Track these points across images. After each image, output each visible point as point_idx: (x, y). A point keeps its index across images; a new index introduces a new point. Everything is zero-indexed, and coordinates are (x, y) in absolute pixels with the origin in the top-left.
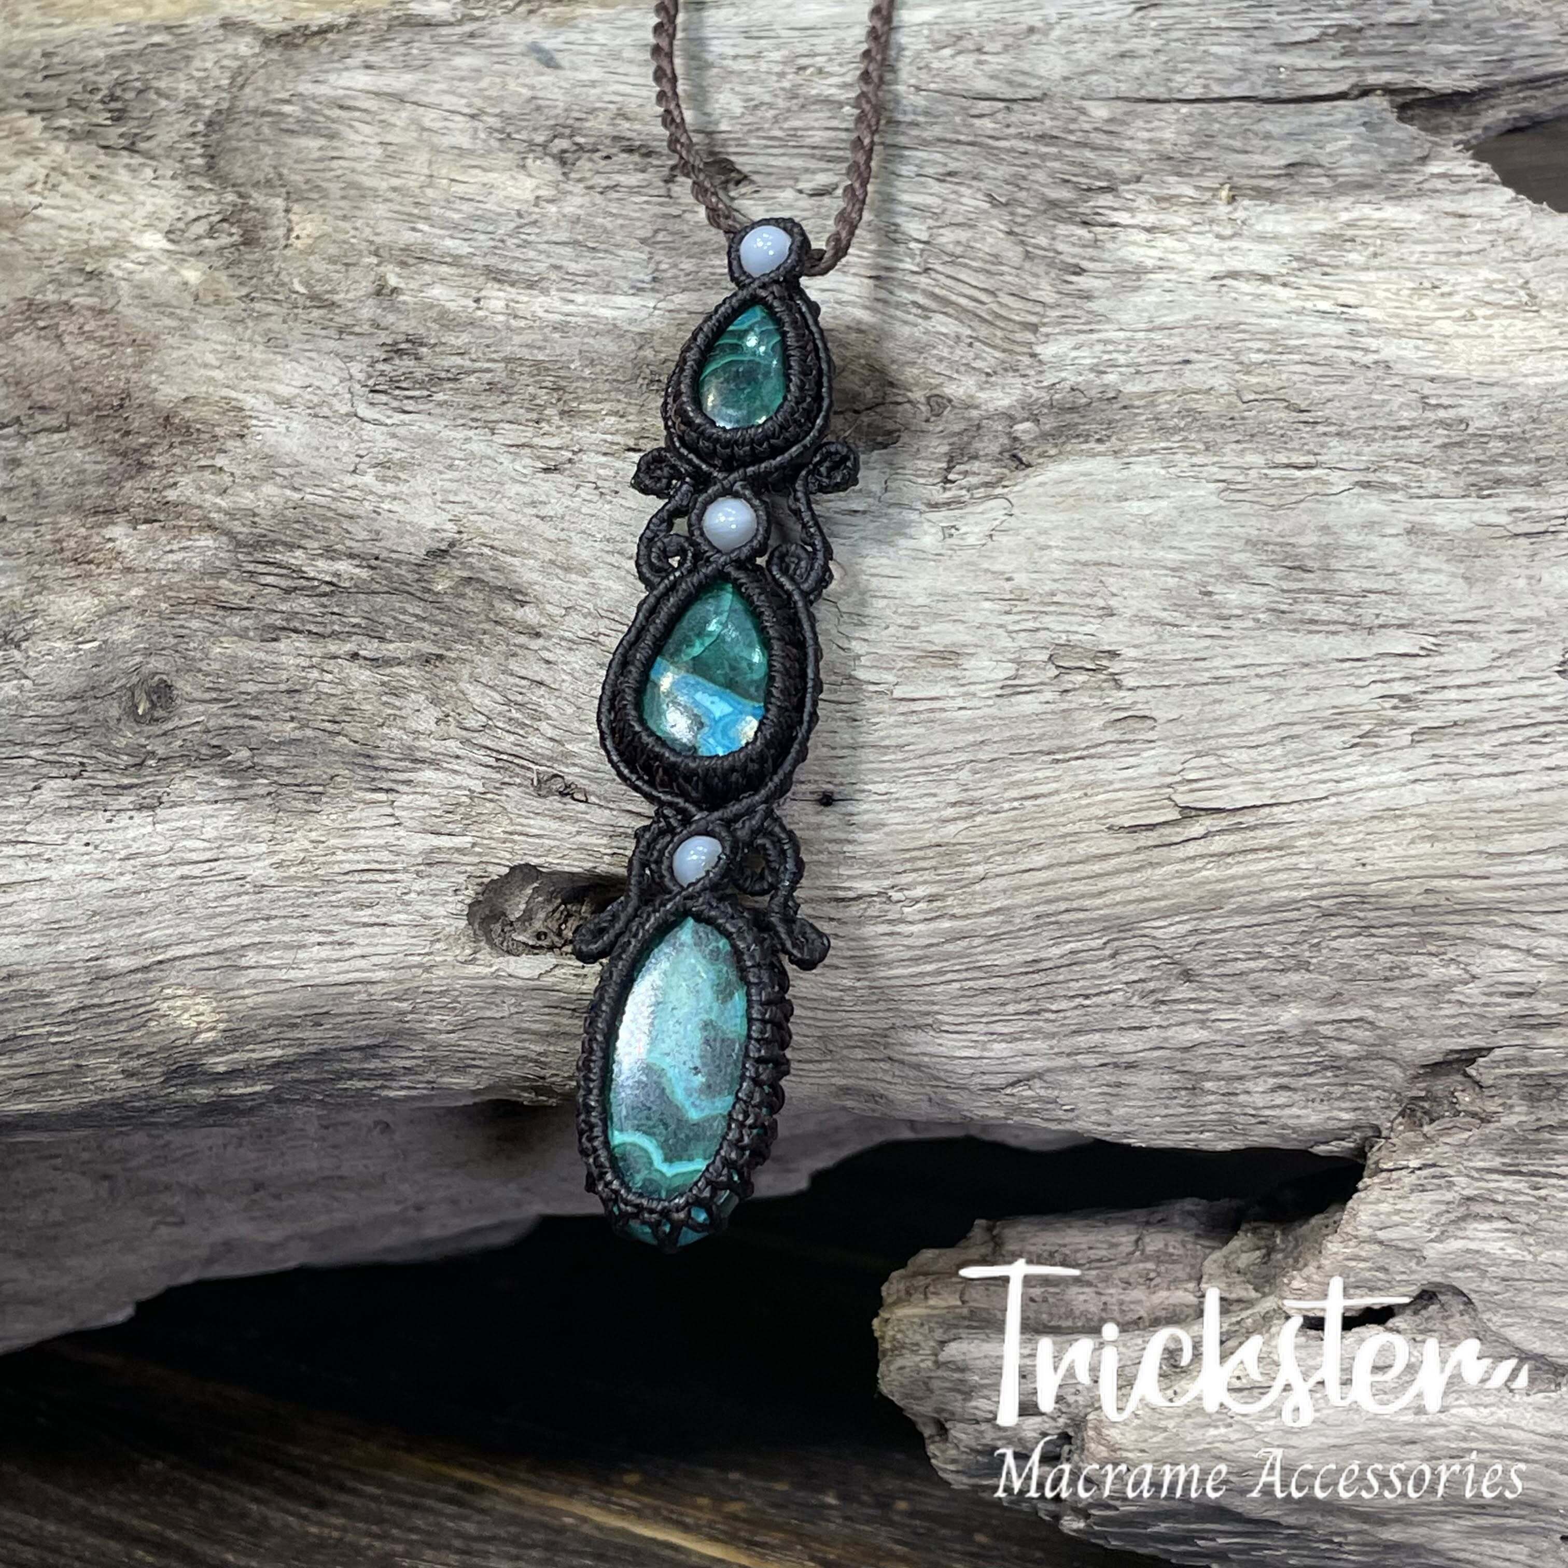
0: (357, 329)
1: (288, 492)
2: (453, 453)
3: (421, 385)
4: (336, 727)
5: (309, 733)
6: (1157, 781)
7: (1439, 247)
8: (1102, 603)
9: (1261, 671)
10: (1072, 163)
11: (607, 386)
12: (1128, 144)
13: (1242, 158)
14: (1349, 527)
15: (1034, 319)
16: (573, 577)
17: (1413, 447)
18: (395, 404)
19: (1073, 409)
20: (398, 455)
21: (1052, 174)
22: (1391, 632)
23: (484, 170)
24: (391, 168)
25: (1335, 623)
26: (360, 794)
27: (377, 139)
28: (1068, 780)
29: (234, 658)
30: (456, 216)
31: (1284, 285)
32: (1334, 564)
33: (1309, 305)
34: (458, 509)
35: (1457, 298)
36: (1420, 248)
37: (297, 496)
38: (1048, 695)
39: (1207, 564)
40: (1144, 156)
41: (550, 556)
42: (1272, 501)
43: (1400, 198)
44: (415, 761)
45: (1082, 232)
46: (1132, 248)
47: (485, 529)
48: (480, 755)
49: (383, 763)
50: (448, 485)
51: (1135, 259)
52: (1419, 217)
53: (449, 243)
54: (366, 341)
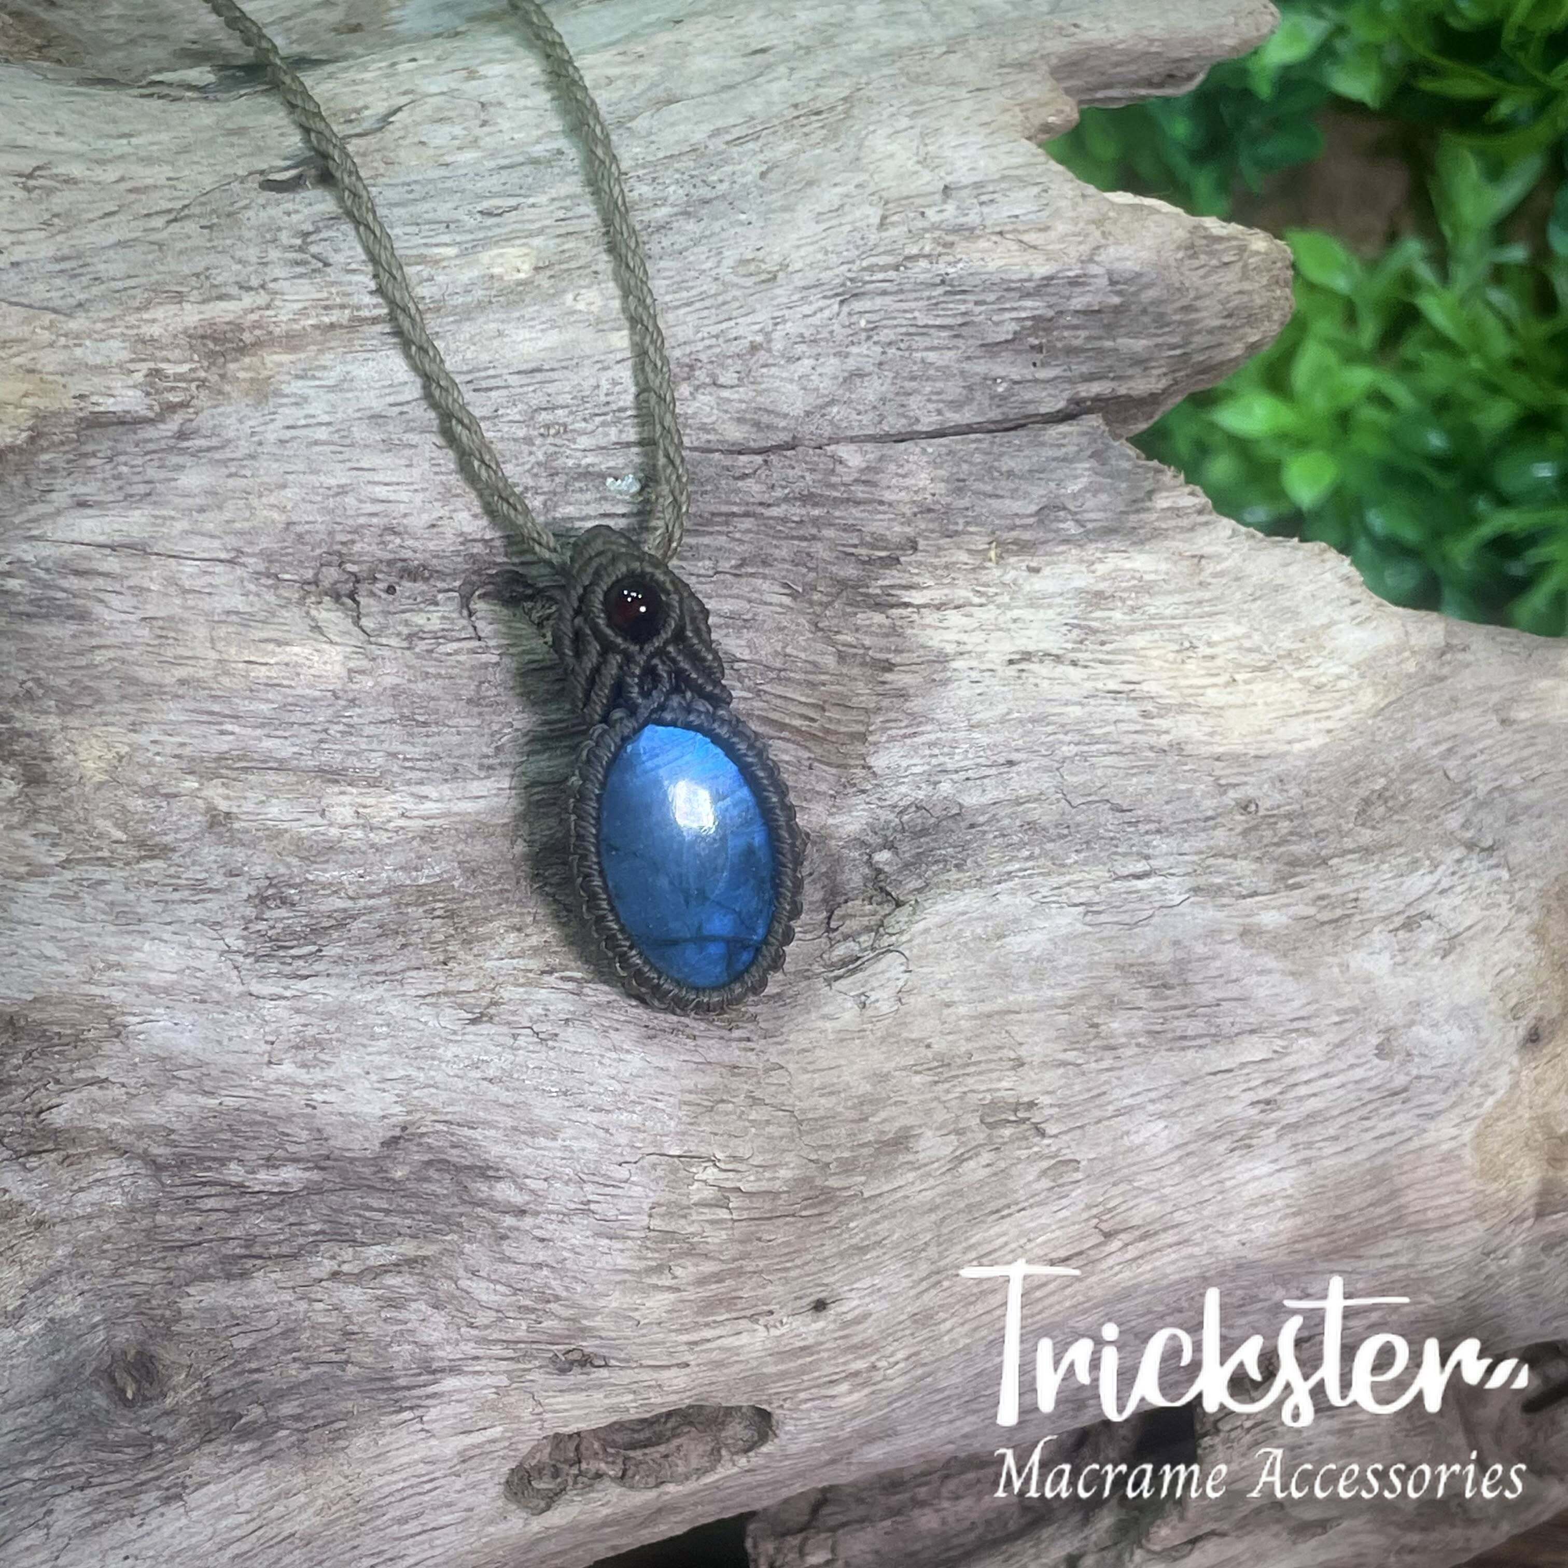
0: (213, 884)
1: (202, 1100)
2: (371, 1019)
3: (304, 939)
4: (343, 1357)
5: (315, 1370)
6: (1085, 1215)
7: (1186, 597)
8: (1012, 1055)
9: (1153, 1095)
10: (846, 528)
11: (496, 899)
12: (888, 496)
13: (995, 503)
14: (1196, 939)
15: (862, 729)
16: (542, 1141)
17: (1220, 837)
18: (287, 970)
19: (924, 832)
20: (311, 1032)
21: (833, 545)
22: (1246, 1037)
23: (279, 643)
24: (169, 653)
25: (1201, 1036)
26: (385, 1420)
27: (140, 614)
28: (1014, 1232)
29: (212, 1313)
30: (264, 707)
31: (1074, 663)
32: (1191, 978)
33: (1100, 685)
34: (400, 1087)
35: (1219, 662)
36: (1170, 600)
37: (213, 1102)
38: (986, 1157)
39: (1089, 996)
40: (908, 510)
41: (510, 1123)
42: (1126, 918)
43: (1142, 542)
44: (434, 1372)
45: (879, 618)
46: (929, 631)
47: (432, 1104)
48: (497, 1350)
49: (402, 1382)
50: (377, 1060)
51: (935, 643)
52: (1164, 566)
53: (268, 744)
54: (230, 898)
